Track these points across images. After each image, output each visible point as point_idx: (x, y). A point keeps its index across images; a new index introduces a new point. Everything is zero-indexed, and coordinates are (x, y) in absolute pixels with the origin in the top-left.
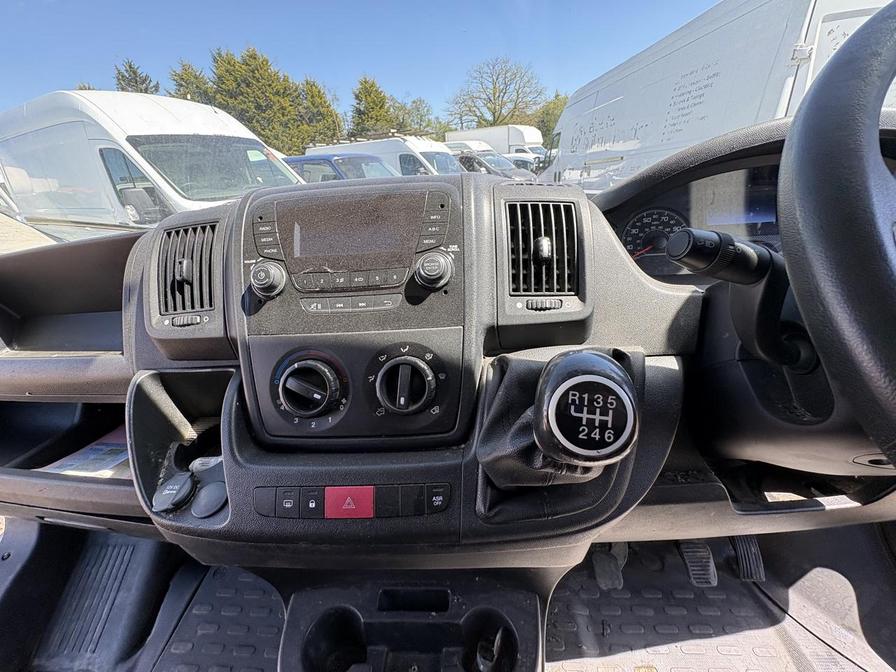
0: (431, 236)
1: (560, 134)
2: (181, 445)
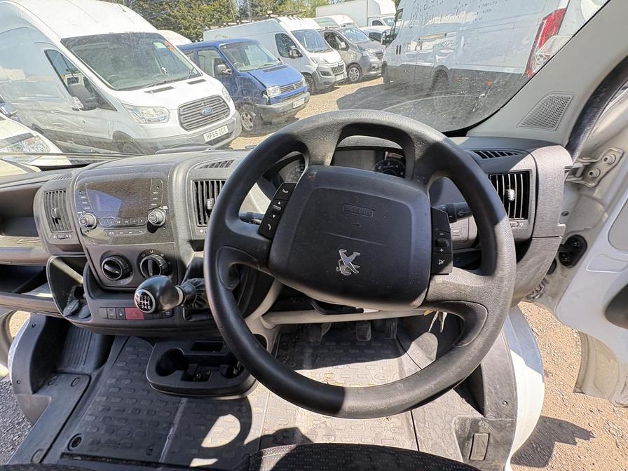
0: (155, 202)
1: (402, 9)
2: (77, 287)
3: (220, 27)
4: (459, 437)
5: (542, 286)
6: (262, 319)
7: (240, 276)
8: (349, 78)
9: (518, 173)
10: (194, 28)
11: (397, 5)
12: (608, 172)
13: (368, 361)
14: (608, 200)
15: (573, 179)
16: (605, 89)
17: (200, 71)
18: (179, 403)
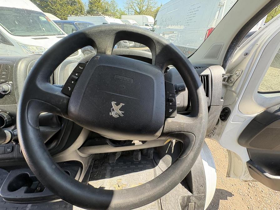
0: (3, 78)
1: (157, 21)
3: (76, 16)
4: (182, 206)
5: (214, 130)
6: (78, 151)
7: (61, 125)
8: (135, 45)
9: (204, 76)
10: (64, 16)
11: (155, 19)
12: (237, 79)
13: (139, 171)
14: (238, 91)
15: (224, 83)
16: (235, 41)
17: (64, 33)
18: (26, 207)
